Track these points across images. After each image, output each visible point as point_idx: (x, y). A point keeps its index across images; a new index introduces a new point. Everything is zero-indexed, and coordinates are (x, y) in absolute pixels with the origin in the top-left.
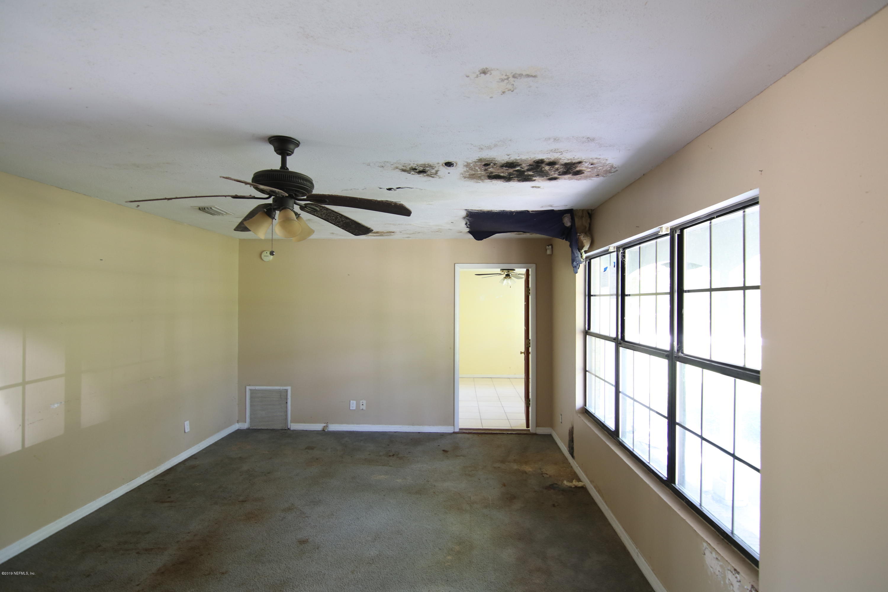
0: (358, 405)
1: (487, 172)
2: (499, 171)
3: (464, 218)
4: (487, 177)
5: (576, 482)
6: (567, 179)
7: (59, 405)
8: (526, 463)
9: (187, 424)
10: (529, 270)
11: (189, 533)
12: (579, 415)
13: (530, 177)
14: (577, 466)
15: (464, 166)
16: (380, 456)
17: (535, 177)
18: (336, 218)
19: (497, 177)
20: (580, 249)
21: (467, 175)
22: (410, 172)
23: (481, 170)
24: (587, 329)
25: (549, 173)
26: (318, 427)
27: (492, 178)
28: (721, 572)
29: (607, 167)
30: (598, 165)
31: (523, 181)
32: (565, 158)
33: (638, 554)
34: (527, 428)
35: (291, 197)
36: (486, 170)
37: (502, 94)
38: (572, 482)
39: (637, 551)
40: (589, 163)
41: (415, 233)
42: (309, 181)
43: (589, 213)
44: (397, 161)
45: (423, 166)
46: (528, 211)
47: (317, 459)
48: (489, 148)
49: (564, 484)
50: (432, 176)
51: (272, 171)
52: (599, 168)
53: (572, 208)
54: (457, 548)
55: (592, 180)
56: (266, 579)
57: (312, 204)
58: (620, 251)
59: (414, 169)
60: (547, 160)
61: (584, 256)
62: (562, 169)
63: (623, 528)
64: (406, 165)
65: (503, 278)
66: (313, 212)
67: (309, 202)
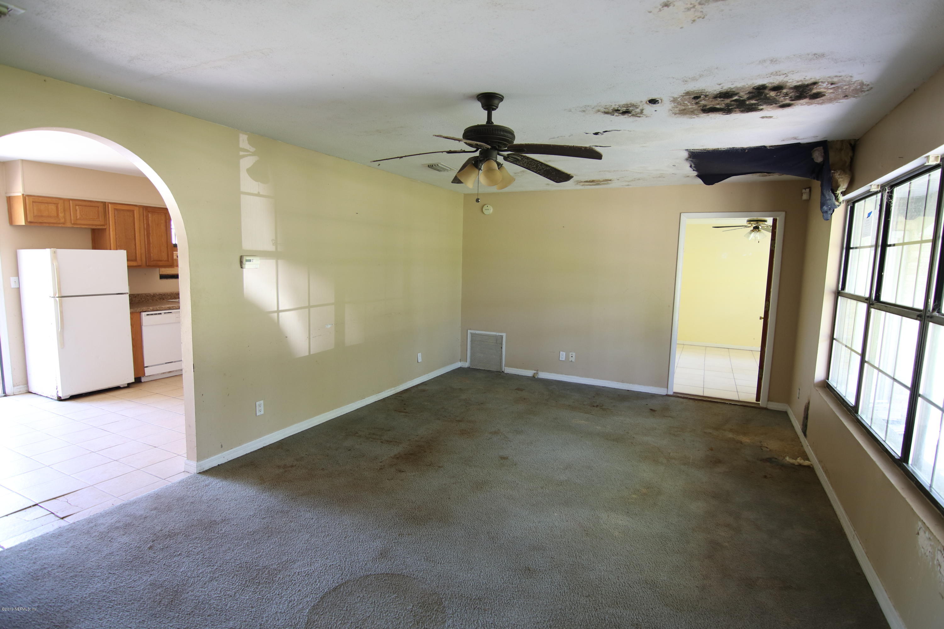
0: (567, 356)
1: (699, 105)
2: (713, 103)
3: (687, 160)
4: (701, 112)
5: (800, 460)
6: (804, 105)
7: (331, 326)
8: (745, 434)
9: (420, 355)
10: (777, 219)
11: (417, 435)
12: (817, 388)
13: (754, 106)
14: (808, 445)
15: (671, 101)
16: (584, 405)
17: (761, 105)
18: (537, 166)
19: (713, 110)
20: (834, 191)
21: (677, 111)
22: (613, 114)
23: (692, 104)
24: (840, 289)
25: (778, 99)
26: (529, 373)
27: (707, 112)
28: (931, 553)
29: (855, 85)
30: (841, 84)
31: (747, 112)
32: (793, 81)
33: (854, 536)
34: (756, 401)
35: (494, 148)
36: (697, 103)
37: (692, 23)
38: (796, 459)
39: (854, 533)
40: (828, 82)
41: (635, 180)
42: (511, 133)
43: (851, 144)
44: (598, 104)
45: (626, 106)
46: (765, 147)
47: (525, 399)
48: (694, 79)
49: (786, 460)
50: (638, 115)
51: (478, 126)
52: (845, 88)
53: (825, 139)
54: (644, 491)
55: (840, 102)
56: (471, 477)
57: (513, 154)
58: (886, 190)
59: (617, 110)
60: (770, 85)
61: (841, 198)
62: (793, 94)
63: (845, 510)
64: (607, 107)
65: (750, 231)
66: (515, 162)
67: (509, 153)
